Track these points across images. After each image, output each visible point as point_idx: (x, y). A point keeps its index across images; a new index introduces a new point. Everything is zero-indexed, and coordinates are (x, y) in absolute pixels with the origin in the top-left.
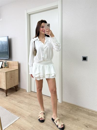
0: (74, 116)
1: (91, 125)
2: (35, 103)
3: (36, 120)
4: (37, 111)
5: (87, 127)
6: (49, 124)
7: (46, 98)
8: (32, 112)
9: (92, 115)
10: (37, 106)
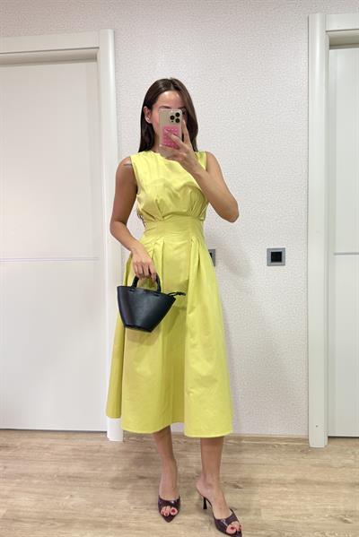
0: (183, 469)
1: (246, 479)
2: (7, 470)
3: (42, 523)
4: (34, 493)
5: (237, 487)
6: (105, 519)
7: (51, 441)
8: (10, 501)
9: (240, 452)
10: (23, 475)
